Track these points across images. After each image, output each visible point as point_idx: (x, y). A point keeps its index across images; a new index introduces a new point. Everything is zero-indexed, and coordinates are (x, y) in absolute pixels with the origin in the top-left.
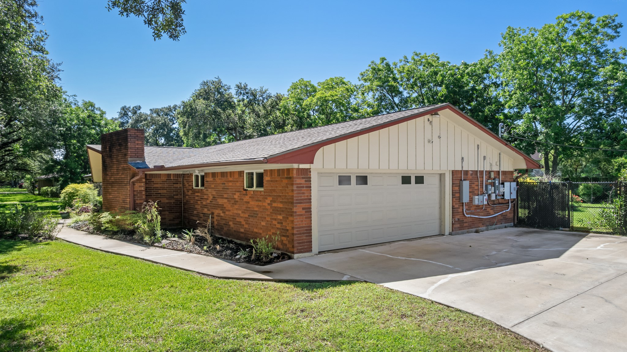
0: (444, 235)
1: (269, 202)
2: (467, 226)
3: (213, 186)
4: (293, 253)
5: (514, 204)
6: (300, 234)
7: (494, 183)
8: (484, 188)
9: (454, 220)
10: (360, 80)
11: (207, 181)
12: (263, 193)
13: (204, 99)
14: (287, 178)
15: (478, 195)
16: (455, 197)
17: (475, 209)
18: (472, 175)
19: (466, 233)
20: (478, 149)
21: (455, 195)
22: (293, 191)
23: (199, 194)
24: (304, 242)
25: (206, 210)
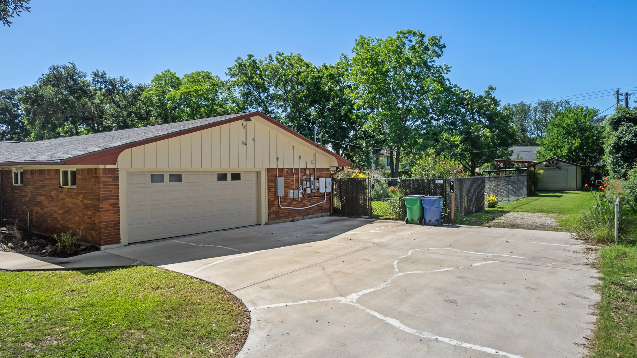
0: (261, 225)
1: (81, 199)
2: (283, 217)
3: (31, 183)
4: (101, 245)
5: (330, 196)
6: (108, 227)
7: (310, 179)
8: (300, 183)
9: (270, 211)
10: (227, 75)
11: (26, 178)
12: (76, 191)
13: (53, 85)
14: (94, 177)
15: (293, 189)
16: (270, 192)
17: (291, 201)
18: (287, 172)
19: (282, 223)
20: (293, 150)
21: (270, 190)
22: (99, 188)
23: (18, 191)
24: (112, 235)
25: (25, 207)
